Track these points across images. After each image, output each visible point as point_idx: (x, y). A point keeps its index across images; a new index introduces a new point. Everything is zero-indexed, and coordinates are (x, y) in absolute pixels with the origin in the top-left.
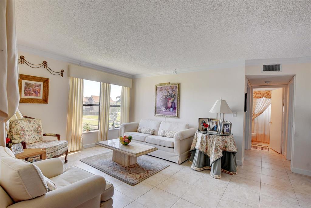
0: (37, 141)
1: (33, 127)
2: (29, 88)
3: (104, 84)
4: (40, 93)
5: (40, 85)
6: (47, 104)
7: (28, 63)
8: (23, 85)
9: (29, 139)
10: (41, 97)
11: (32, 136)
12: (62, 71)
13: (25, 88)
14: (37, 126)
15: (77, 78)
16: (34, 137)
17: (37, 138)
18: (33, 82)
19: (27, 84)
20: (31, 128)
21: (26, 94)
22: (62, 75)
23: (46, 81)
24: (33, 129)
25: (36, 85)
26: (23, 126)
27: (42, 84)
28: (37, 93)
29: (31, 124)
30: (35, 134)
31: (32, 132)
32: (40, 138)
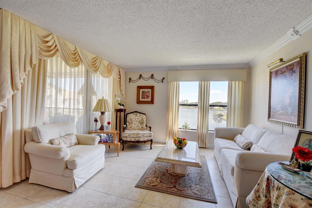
0: (140, 129)
1: (138, 119)
2: (144, 94)
3: (201, 82)
4: (149, 97)
5: (149, 92)
6: (153, 104)
7: (143, 78)
8: (141, 93)
9: (134, 126)
10: (150, 100)
11: (137, 125)
12: (164, 78)
13: (142, 94)
14: (141, 119)
15: (173, 82)
16: (138, 126)
17: (140, 127)
18: (146, 90)
19: (143, 92)
20: (137, 119)
21: (142, 98)
22: (163, 82)
23: (152, 88)
24: (138, 120)
25: (148, 92)
26: (132, 117)
27: (150, 90)
28: (148, 97)
29: (137, 117)
30: (139, 124)
31: (137, 122)
32: (142, 127)
